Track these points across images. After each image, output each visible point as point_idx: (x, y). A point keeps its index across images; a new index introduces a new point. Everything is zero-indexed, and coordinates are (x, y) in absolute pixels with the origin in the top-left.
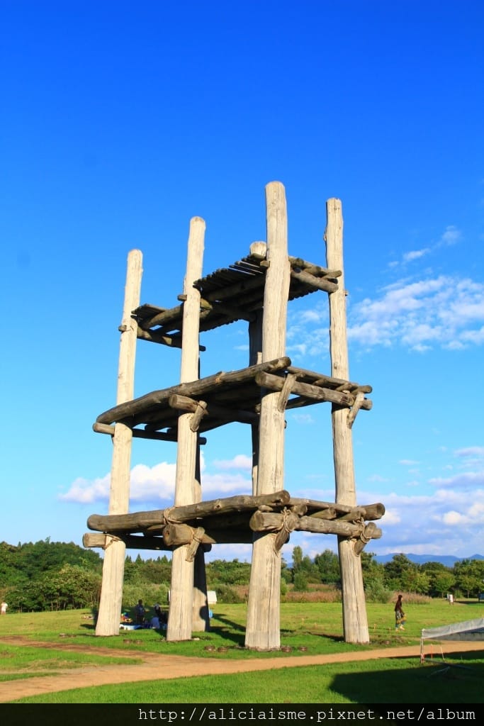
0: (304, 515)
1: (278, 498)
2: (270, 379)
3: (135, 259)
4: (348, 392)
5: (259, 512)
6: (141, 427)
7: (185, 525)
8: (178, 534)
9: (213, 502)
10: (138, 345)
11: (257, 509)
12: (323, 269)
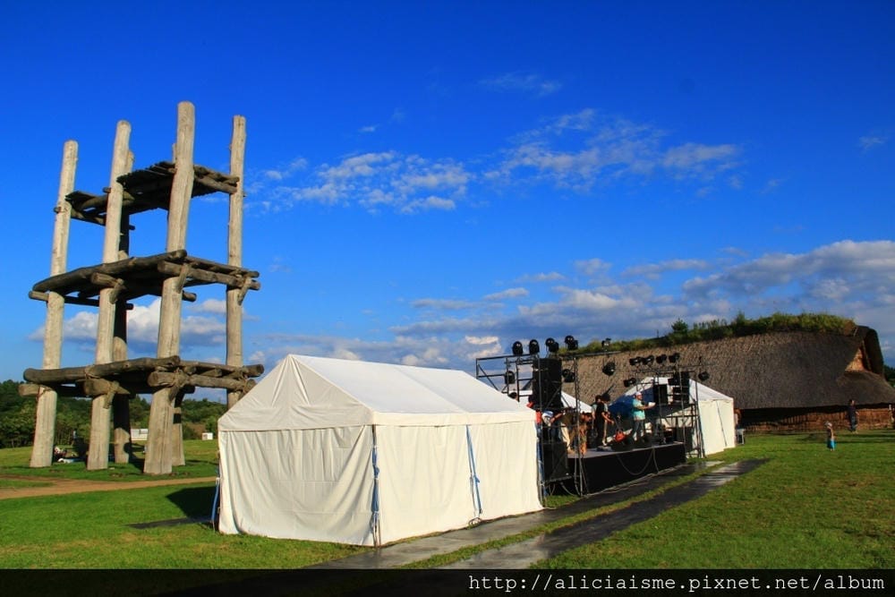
0: (193, 374)
1: (170, 362)
2: (169, 266)
3: (71, 149)
4: (240, 276)
5: (156, 372)
6: (75, 295)
7: (103, 380)
8: (96, 387)
9: (123, 362)
10: (71, 223)
11: (153, 370)
12: (224, 175)
